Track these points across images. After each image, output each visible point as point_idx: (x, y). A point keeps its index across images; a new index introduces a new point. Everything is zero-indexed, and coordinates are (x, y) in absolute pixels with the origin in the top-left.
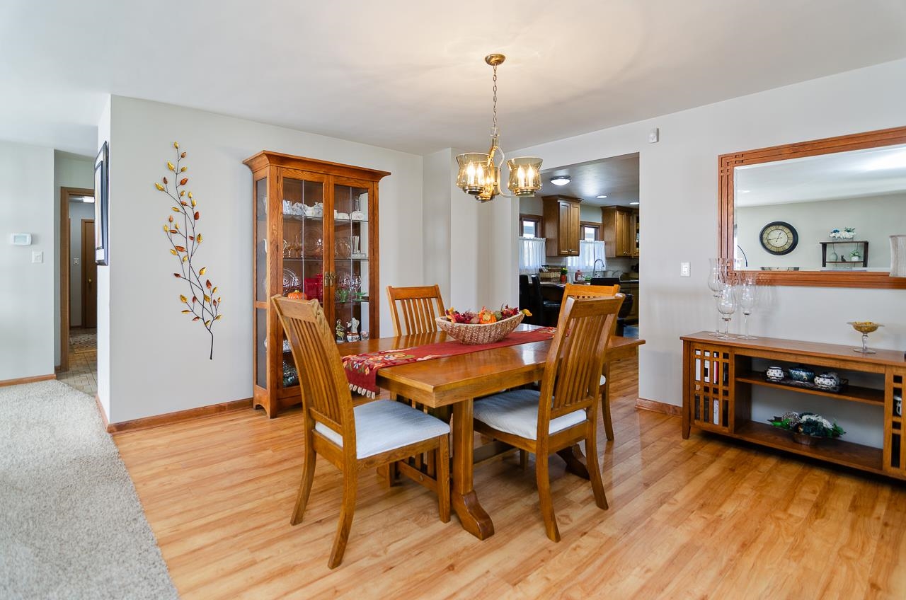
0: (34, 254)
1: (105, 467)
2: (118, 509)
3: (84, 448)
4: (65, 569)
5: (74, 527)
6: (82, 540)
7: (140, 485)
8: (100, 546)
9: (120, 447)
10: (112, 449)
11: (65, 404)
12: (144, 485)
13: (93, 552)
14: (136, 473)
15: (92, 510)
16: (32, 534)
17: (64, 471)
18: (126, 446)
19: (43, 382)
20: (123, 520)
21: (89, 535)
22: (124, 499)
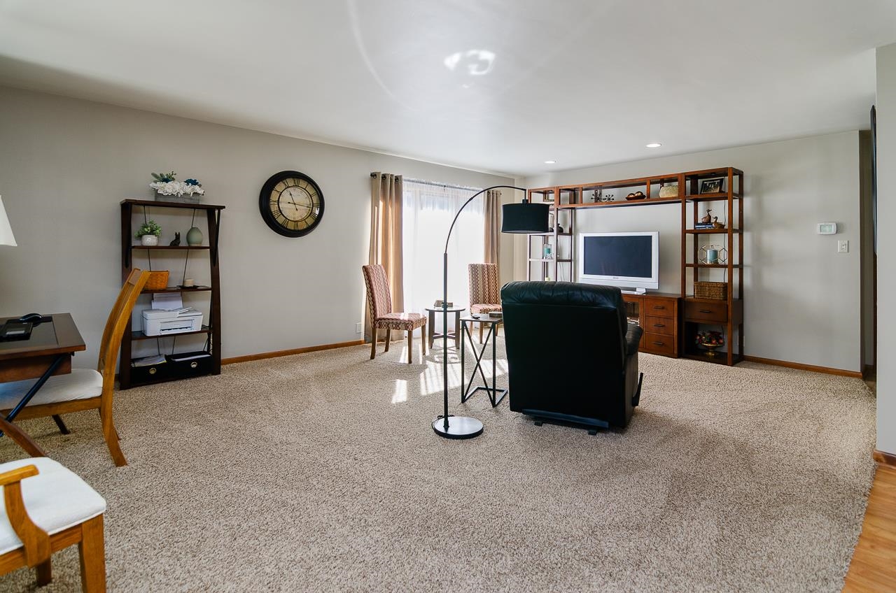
0: (840, 244)
1: (840, 496)
2: (817, 553)
3: (836, 463)
4: (725, 574)
5: (763, 539)
6: (761, 558)
7: (867, 544)
8: (770, 579)
9: (878, 484)
10: (866, 481)
11: (851, 408)
12: (872, 547)
13: (758, 579)
14: (873, 526)
15: (791, 534)
16: (729, 519)
17: (799, 477)
18: (887, 486)
19: (847, 378)
20: (813, 569)
21: (769, 558)
22: (833, 546)
